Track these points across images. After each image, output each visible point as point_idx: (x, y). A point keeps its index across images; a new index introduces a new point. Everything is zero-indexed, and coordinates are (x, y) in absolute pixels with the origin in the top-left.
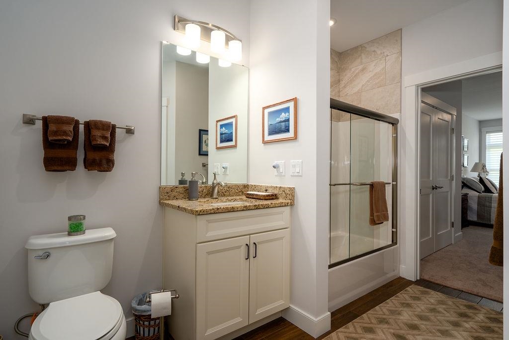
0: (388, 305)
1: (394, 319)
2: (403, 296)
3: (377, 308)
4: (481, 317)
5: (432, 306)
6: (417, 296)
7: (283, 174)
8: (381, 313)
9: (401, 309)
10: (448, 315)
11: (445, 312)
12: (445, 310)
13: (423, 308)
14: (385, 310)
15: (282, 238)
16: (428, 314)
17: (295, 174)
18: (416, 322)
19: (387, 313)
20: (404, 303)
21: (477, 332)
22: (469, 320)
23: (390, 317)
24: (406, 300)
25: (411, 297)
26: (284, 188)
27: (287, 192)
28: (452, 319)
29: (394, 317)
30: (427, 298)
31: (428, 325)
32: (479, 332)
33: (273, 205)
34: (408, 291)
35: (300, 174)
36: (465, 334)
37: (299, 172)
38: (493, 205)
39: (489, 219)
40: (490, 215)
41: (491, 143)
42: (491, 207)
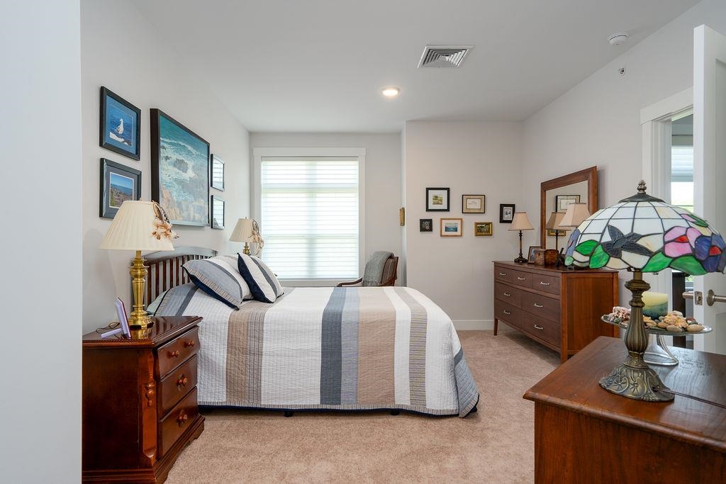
38: (267, 346)
39: (258, 393)
40: (259, 380)
41: (269, 181)
42: (260, 354)
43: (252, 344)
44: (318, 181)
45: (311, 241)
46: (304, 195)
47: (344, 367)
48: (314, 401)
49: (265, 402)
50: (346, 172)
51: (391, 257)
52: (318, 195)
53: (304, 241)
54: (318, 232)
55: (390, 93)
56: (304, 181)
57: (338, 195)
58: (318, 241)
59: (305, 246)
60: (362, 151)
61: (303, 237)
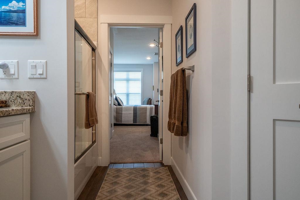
0: (105, 189)
1: (115, 197)
2: (109, 178)
3: (99, 194)
4: (151, 174)
5: (128, 178)
6: (116, 175)
7: (16, 76)
8: (104, 196)
9: (114, 188)
10: (138, 179)
11: (136, 179)
12: (135, 177)
13: (124, 181)
14: (105, 194)
15: (22, 154)
16: (129, 184)
17: (35, 76)
18: (127, 192)
19: (108, 195)
20: (113, 183)
21: (156, 183)
22: (148, 178)
23: (112, 196)
24: (113, 180)
25: (114, 177)
26: (20, 93)
27: (26, 96)
28: (142, 181)
29: (114, 195)
30: (122, 174)
31: (135, 190)
32: (157, 182)
33: (15, 111)
34: (110, 174)
35: (44, 76)
36: (153, 186)
37: (42, 74)
38: (123, 112)
39: (121, 121)
40: (122, 119)
41: (116, 78)
42: (122, 114)
43: (120, 112)
44: (130, 78)
45: (128, 95)
46: (126, 82)
47: (137, 116)
48: (132, 123)
49: (123, 123)
50: (138, 75)
51: (150, 99)
52: (130, 82)
53: (126, 95)
54: (130, 92)
55: (149, 58)
56: (126, 78)
57: (135, 82)
58: (130, 95)
59: (126, 96)
60: (142, 69)
61: (125, 94)
